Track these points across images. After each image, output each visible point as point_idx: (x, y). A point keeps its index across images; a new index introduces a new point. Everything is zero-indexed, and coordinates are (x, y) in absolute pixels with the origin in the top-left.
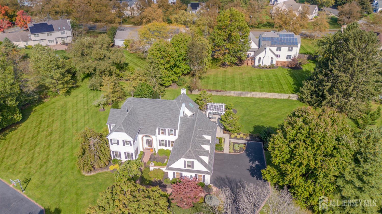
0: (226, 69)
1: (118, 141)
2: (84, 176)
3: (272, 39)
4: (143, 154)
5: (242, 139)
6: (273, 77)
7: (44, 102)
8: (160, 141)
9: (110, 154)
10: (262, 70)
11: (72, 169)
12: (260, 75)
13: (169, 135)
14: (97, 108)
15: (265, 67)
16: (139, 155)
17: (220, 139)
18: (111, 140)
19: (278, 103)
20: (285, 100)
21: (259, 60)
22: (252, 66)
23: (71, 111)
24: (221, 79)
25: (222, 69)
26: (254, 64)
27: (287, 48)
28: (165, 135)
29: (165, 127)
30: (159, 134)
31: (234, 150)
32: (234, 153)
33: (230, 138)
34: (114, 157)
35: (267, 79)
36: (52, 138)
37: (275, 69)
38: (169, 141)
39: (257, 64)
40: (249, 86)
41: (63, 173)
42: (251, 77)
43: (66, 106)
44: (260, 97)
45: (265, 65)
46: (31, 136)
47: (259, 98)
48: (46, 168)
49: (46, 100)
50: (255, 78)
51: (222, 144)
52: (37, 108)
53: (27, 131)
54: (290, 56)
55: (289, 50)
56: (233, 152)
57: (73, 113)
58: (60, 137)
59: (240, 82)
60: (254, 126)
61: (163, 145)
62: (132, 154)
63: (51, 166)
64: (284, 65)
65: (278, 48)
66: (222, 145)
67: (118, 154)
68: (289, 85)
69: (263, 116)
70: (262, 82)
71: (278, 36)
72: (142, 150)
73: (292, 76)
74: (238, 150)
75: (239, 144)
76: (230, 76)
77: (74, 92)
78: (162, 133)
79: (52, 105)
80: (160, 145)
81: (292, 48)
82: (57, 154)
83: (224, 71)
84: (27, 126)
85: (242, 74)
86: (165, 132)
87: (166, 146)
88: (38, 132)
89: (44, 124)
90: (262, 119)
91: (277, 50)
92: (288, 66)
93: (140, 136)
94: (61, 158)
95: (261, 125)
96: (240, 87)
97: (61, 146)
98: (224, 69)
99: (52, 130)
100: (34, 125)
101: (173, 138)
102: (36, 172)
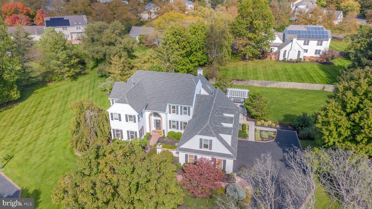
0: (246, 63)
1: (120, 115)
2: (76, 156)
3: (299, 32)
4: (149, 136)
5: (270, 126)
6: (301, 70)
7: (48, 86)
8: (170, 121)
9: (110, 133)
10: (287, 64)
11: (65, 148)
12: (286, 69)
13: (181, 114)
14: (104, 92)
15: (291, 61)
16: (145, 137)
17: (243, 126)
18: (112, 114)
19: (311, 94)
20: (319, 91)
21: (285, 54)
22: (276, 60)
23: (75, 94)
24: (242, 71)
25: (242, 63)
26: (278, 59)
27: (316, 42)
28: (177, 114)
29: (177, 104)
30: (170, 113)
31: (261, 137)
32: (262, 140)
33: (256, 125)
34: (114, 137)
35: (294, 72)
36: (48, 117)
37: (302, 64)
38: (181, 122)
39: (281, 58)
40: (274, 78)
41: (53, 152)
42: (276, 70)
43: (71, 90)
44: (288, 87)
45: (291, 59)
46: (26, 114)
47: (287, 89)
48: (34, 146)
49: (49, 84)
50: (280, 71)
51: (247, 130)
52: (39, 90)
53: (23, 110)
54: (320, 50)
55: (318, 45)
56: (260, 139)
57: (76, 96)
58: (57, 117)
59: (263, 74)
60: (284, 114)
61: (174, 127)
62: (136, 133)
63: (40, 145)
64: (312, 60)
65: (305, 42)
66: (245, 132)
67: (119, 132)
68: (321, 78)
69: (294, 105)
70: (289, 75)
71: (306, 29)
72: (148, 131)
73: (323, 70)
74: (266, 138)
75: (267, 131)
76: (252, 69)
77: (81, 79)
78: (174, 112)
79: (56, 88)
80: (170, 128)
81: (322, 41)
82: (50, 133)
83: (245, 64)
84: (24, 106)
85: (265, 67)
86: (177, 110)
87: (178, 129)
88: (35, 112)
89: (43, 105)
90: (293, 108)
91: (304, 44)
92: (317, 61)
93: (147, 114)
94: (54, 136)
95: (292, 114)
96: (264, 78)
97: (57, 125)
98: (245, 62)
99: (50, 110)
100: (32, 105)
101: (186, 118)
102: (22, 149)
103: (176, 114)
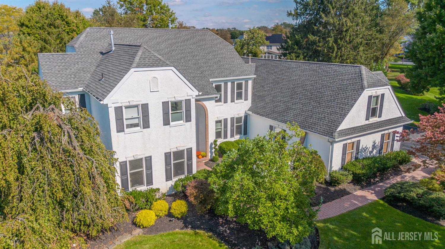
18: (119, 110)
28: (226, 101)
29: (227, 77)
34: (125, 186)
38: (232, 120)
61: (218, 134)
62: (190, 151)
67: (142, 168)
78: (219, 99)
86: (226, 93)
103: (223, 103)
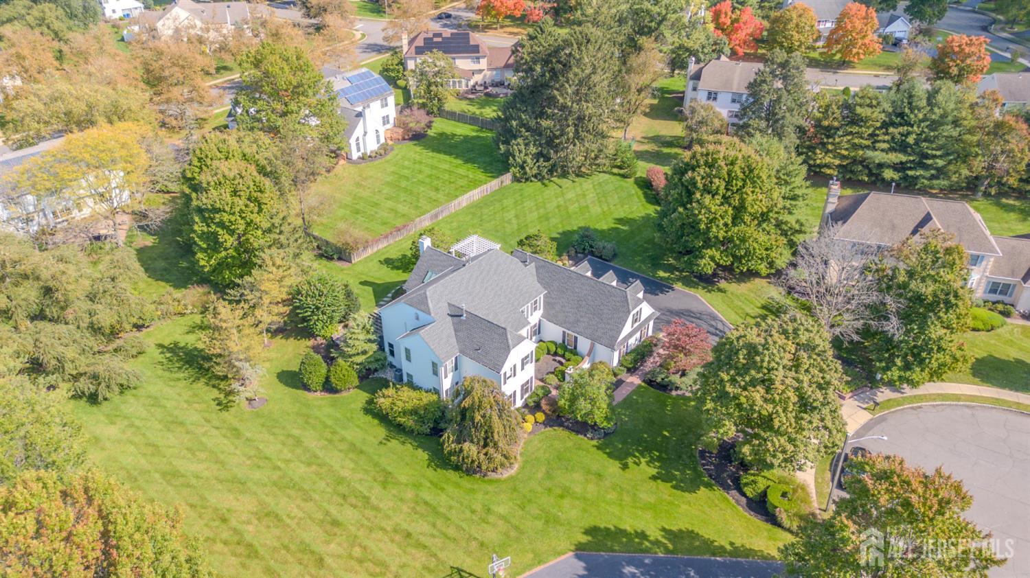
1: (515, 367)
6: (417, 165)
10: (379, 161)
11: (472, 492)
12: (395, 173)
14: (233, 409)
15: (372, 156)
19: (501, 197)
21: (358, 144)
22: (349, 162)
23: (180, 462)
24: (344, 211)
26: (352, 159)
28: (528, 317)
29: (529, 301)
35: (417, 174)
36: (299, 515)
37: (394, 153)
40: (414, 198)
42: (388, 183)
43: (138, 469)
45: (371, 152)
48: (434, 536)
50: (398, 181)
54: (388, 116)
55: (382, 107)
57: (203, 461)
58: (308, 500)
62: (531, 379)
63: (433, 527)
67: (511, 399)
68: (463, 167)
73: (437, 151)
76: (349, 199)
81: (386, 99)
82: (389, 512)
85: (360, 184)
86: (527, 312)
94: (411, 505)
